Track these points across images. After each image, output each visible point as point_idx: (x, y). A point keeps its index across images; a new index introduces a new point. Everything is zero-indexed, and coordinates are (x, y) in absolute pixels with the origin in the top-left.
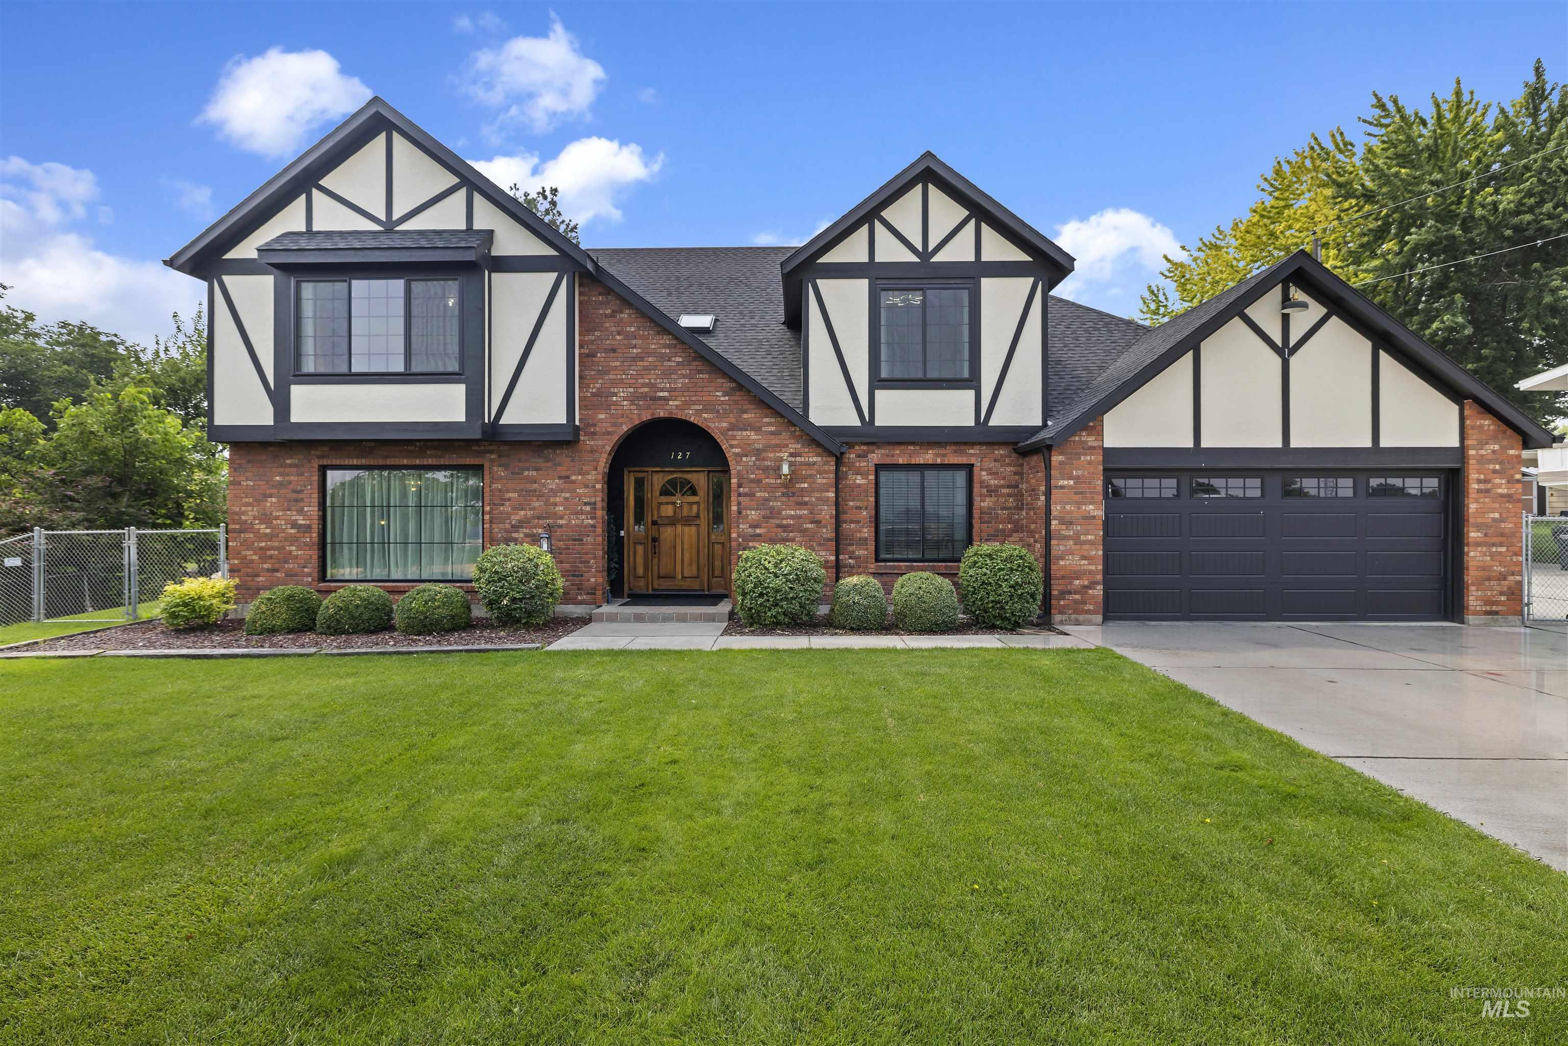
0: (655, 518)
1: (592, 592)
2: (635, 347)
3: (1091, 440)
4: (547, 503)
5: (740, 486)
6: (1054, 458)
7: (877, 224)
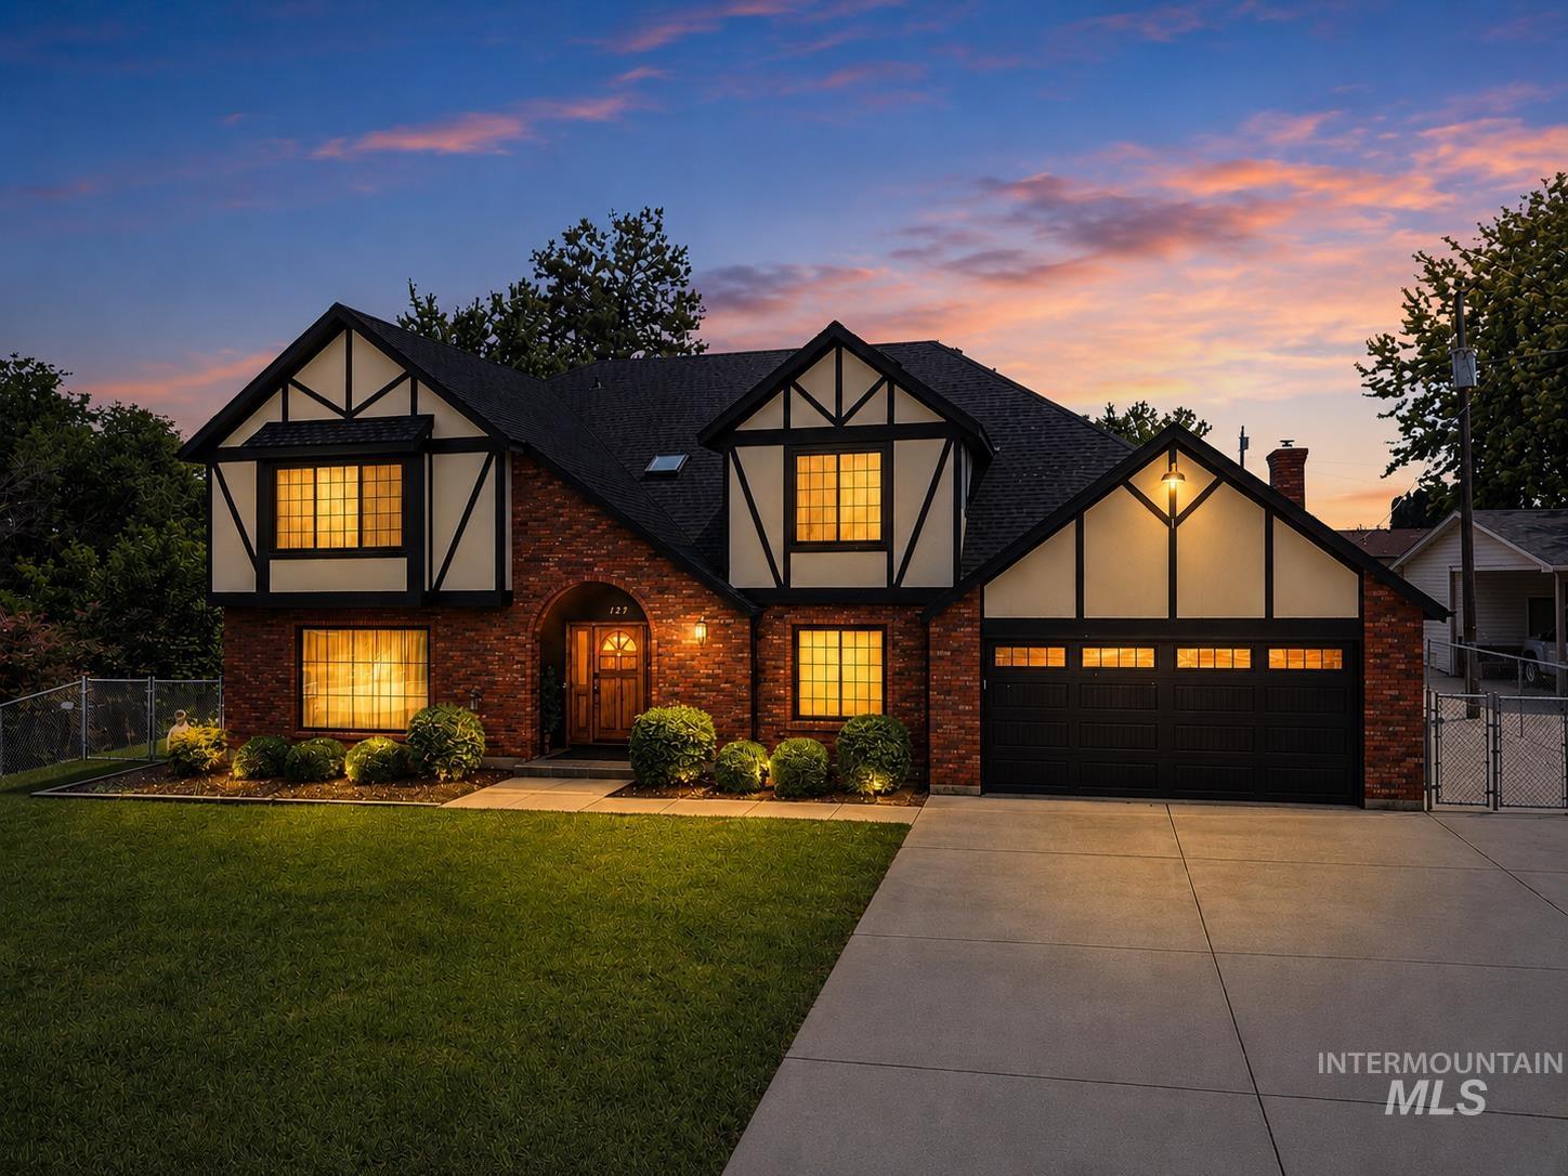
0: (597, 671)
1: (523, 745)
2: (561, 515)
3: (966, 612)
4: (484, 662)
5: (659, 646)
6: (931, 630)
7: (793, 391)
